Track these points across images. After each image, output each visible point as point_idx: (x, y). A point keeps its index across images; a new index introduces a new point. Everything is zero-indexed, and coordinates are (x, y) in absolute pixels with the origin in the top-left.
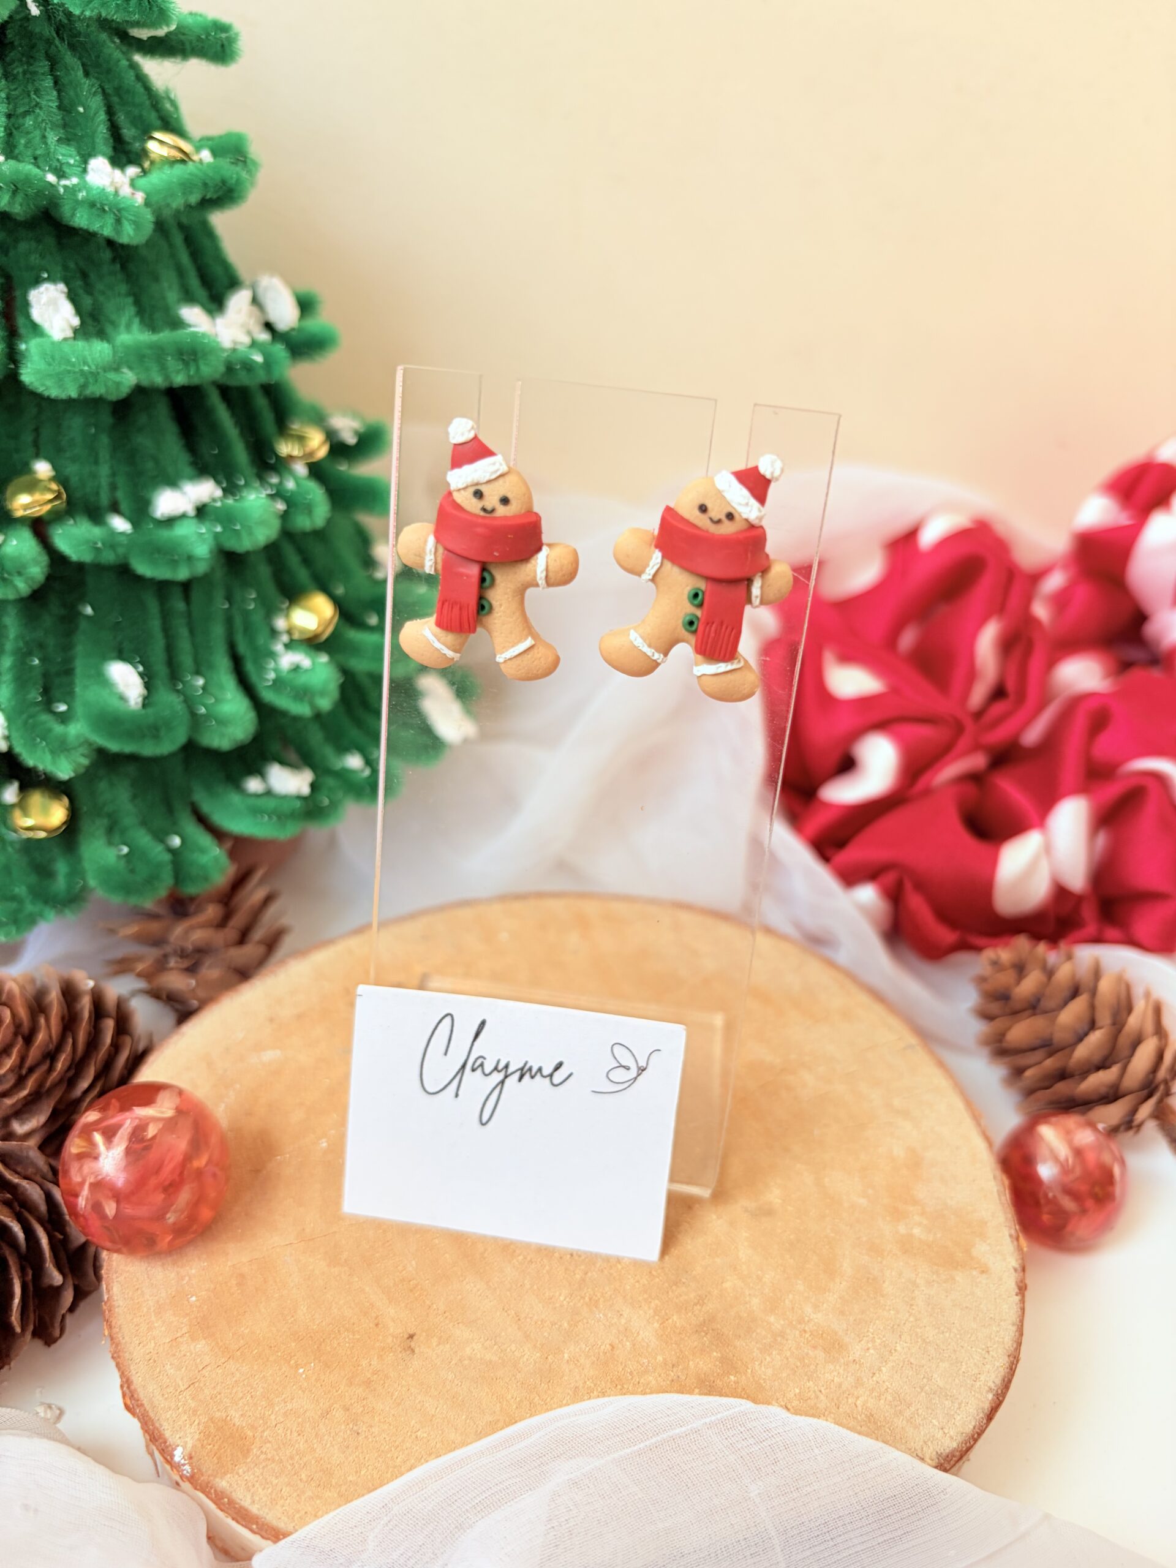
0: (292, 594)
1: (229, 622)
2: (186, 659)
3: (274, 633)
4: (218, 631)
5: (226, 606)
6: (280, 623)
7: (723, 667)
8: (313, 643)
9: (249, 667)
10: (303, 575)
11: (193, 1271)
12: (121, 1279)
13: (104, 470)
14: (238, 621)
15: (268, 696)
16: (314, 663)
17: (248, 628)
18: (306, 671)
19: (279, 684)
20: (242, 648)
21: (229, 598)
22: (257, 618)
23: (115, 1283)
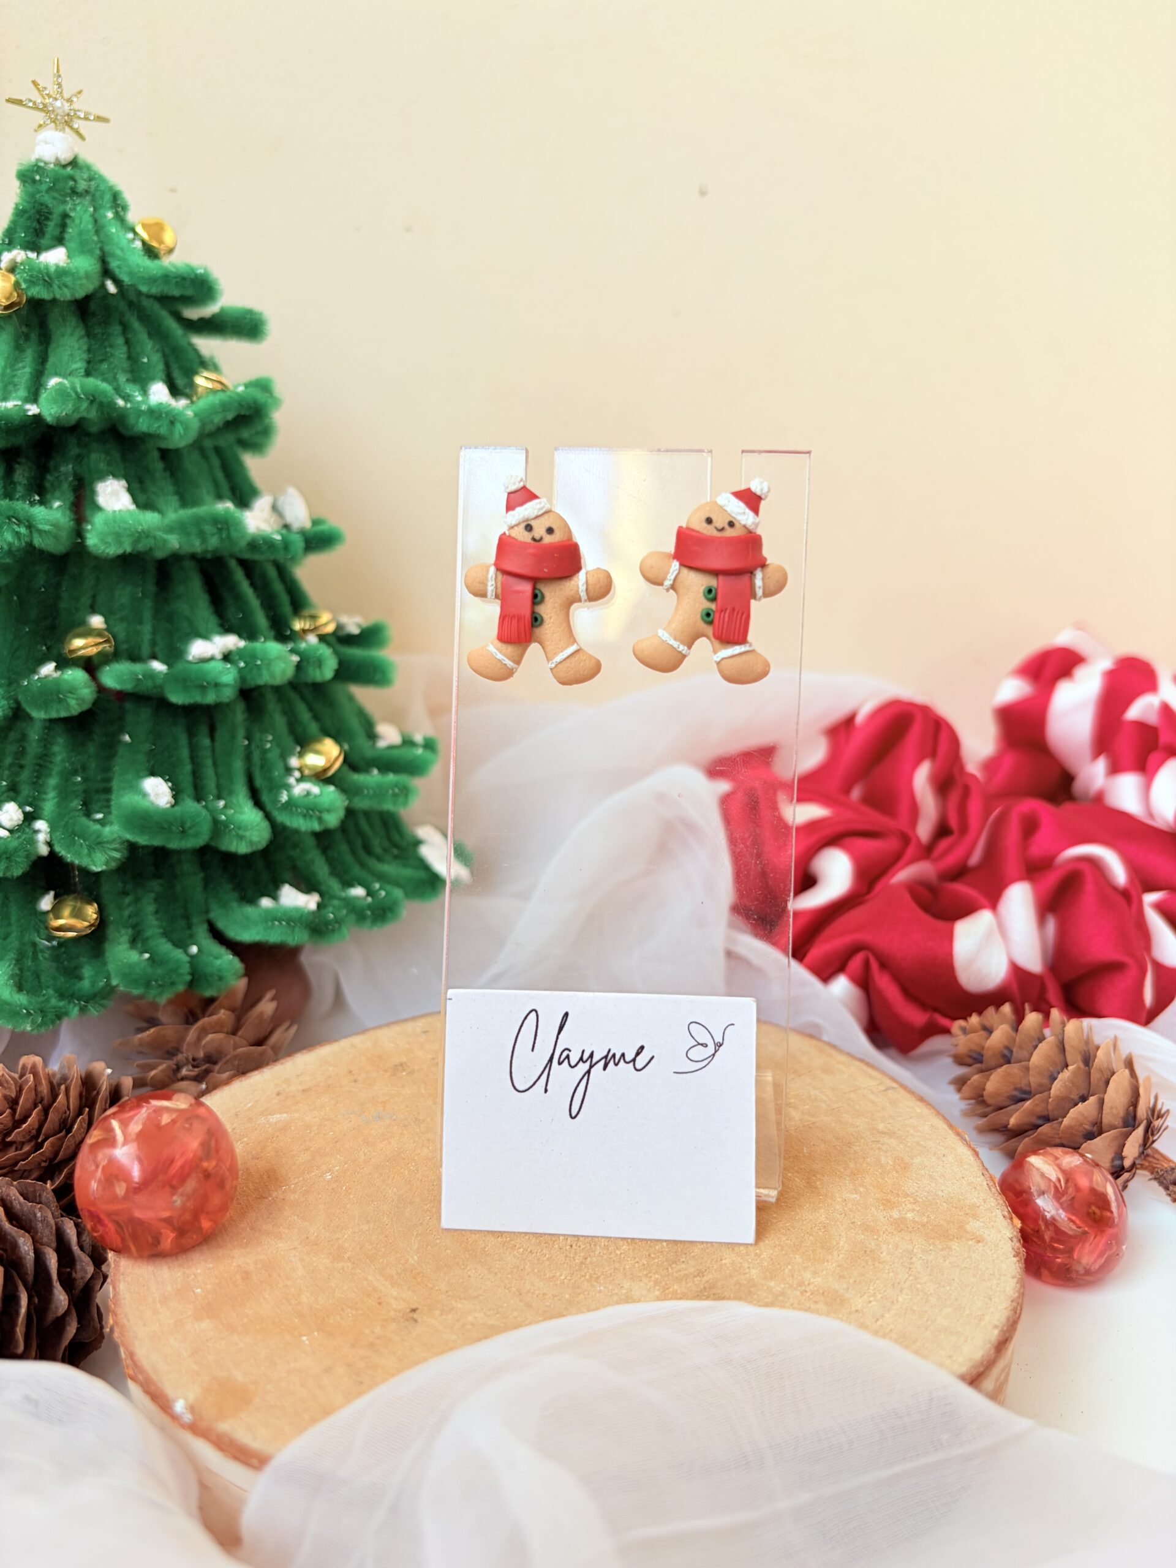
0: (304, 743)
1: (248, 758)
2: (211, 783)
3: (288, 770)
4: (239, 765)
5: (246, 742)
6: (294, 762)
7: (737, 649)
8: (322, 777)
9: (265, 798)
10: (313, 727)
11: (199, 1271)
12: (129, 1279)
13: (147, 629)
14: (256, 757)
15: (282, 818)
16: (321, 791)
17: (266, 766)
18: (316, 796)
19: (290, 805)
20: (259, 782)
21: (249, 737)
22: (274, 755)
23: (122, 1282)
